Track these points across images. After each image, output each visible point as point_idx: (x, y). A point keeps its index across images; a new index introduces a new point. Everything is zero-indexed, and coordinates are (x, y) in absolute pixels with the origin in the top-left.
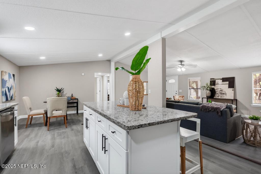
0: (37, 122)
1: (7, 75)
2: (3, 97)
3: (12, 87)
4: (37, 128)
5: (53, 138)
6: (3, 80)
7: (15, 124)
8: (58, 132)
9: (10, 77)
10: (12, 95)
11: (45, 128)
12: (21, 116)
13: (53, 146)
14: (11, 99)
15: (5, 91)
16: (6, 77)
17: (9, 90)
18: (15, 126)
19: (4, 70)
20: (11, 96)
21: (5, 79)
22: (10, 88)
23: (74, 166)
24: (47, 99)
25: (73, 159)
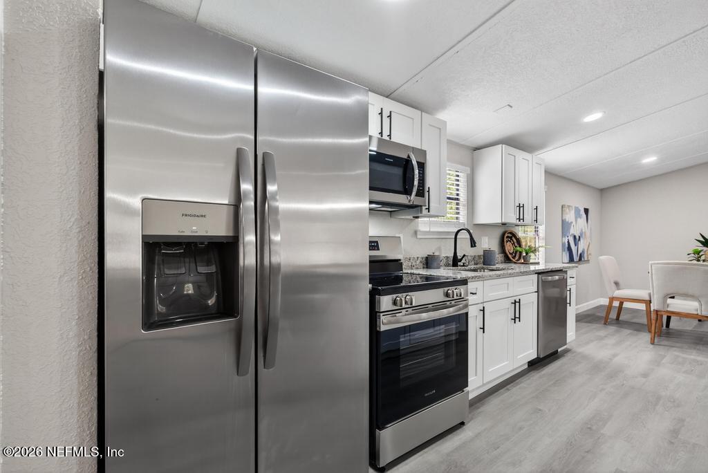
0: (634, 320)
1: (573, 212)
2: (564, 253)
3: (583, 235)
4: (629, 331)
5: (657, 363)
6: (563, 222)
7: (568, 302)
8: (678, 356)
9: (578, 215)
10: (583, 251)
11: (646, 337)
12: (602, 299)
13: (645, 375)
14: (580, 260)
15: (568, 242)
16: (570, 217)
17: (576, 240)
18: (568, 305)
19: (567, 204)
20: (581, 254)
21: (567, 220)
22: (577, 237)
23: (675, 433)
24: (650, 262)
25: (682, 420)
